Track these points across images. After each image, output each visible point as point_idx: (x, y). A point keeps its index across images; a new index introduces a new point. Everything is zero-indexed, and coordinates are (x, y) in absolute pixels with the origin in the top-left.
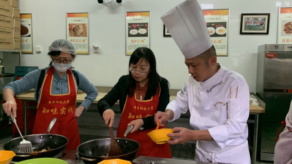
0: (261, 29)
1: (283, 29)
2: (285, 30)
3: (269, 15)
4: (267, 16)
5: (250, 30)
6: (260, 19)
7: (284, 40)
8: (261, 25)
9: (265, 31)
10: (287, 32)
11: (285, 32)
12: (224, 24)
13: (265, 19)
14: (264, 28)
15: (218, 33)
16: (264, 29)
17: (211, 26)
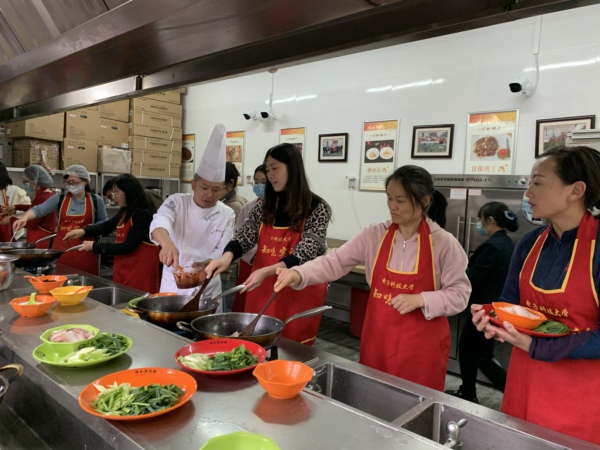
0: (440, 150)
1: (474, 148)
2: (476, 151)
3: (452, 126)
4: (449, 129)
5: (426, 151)
6: (439, 135)
7: (474, 168)
8: (441, 143)
9: (447, 154)
10: (479, 155)
11: (476, 155)
12: (390, 143)
13: (446, 135)
14: (445, 147)
15: (383, 157)
16: (445, 150)
17: (374, 146)
